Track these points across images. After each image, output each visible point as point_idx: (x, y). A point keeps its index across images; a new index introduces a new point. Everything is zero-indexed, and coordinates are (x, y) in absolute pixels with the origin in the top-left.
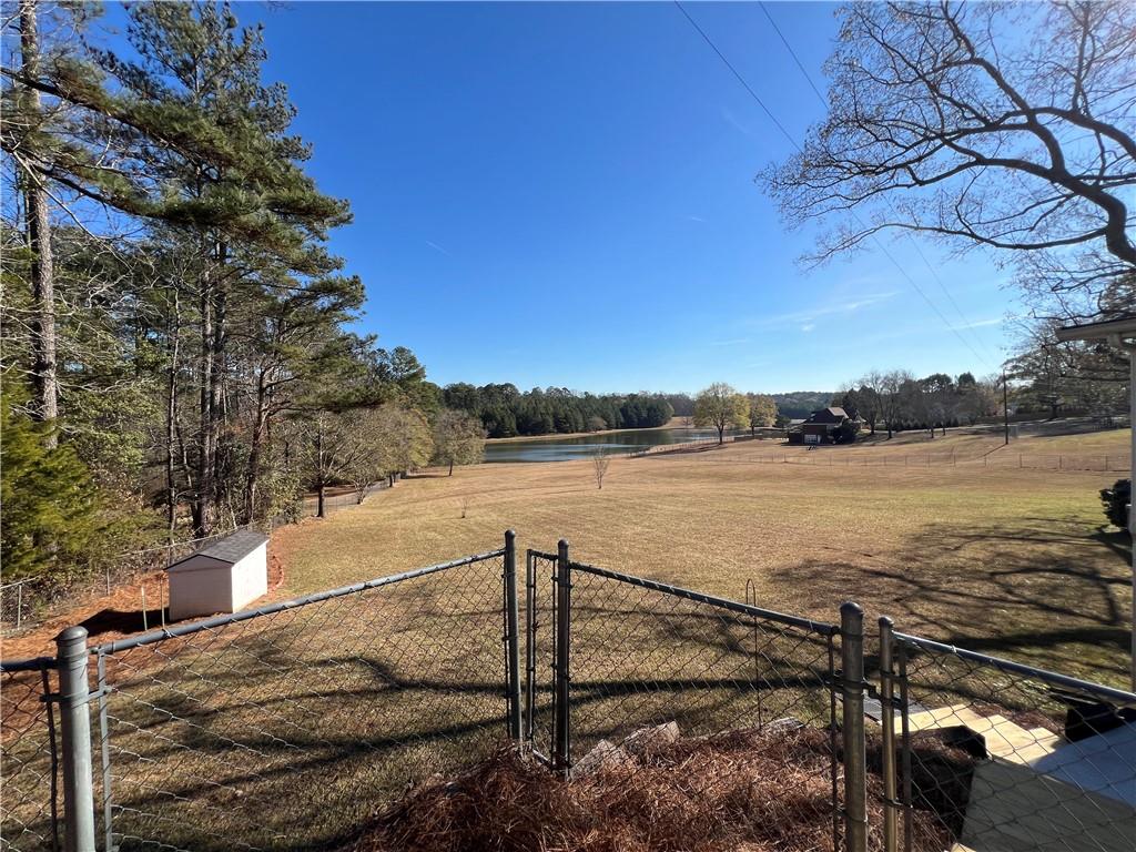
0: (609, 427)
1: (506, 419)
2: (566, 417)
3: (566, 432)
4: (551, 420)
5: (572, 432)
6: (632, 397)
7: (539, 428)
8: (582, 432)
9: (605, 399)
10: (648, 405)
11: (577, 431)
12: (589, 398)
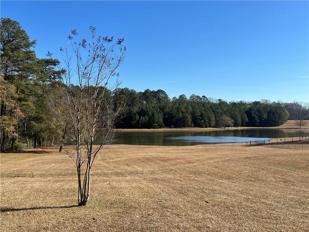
0: (236, 125)
1: (156, 115)
2: (202, 115)
3: (201, 126)
4: (189, 117)
5: (206, 127)
6: (256, 103)
7: (180, 123)
8: (214, 127)
9: (234, 104)
10: (268, 110)
11: (210, 127)
12: (222, 103)
